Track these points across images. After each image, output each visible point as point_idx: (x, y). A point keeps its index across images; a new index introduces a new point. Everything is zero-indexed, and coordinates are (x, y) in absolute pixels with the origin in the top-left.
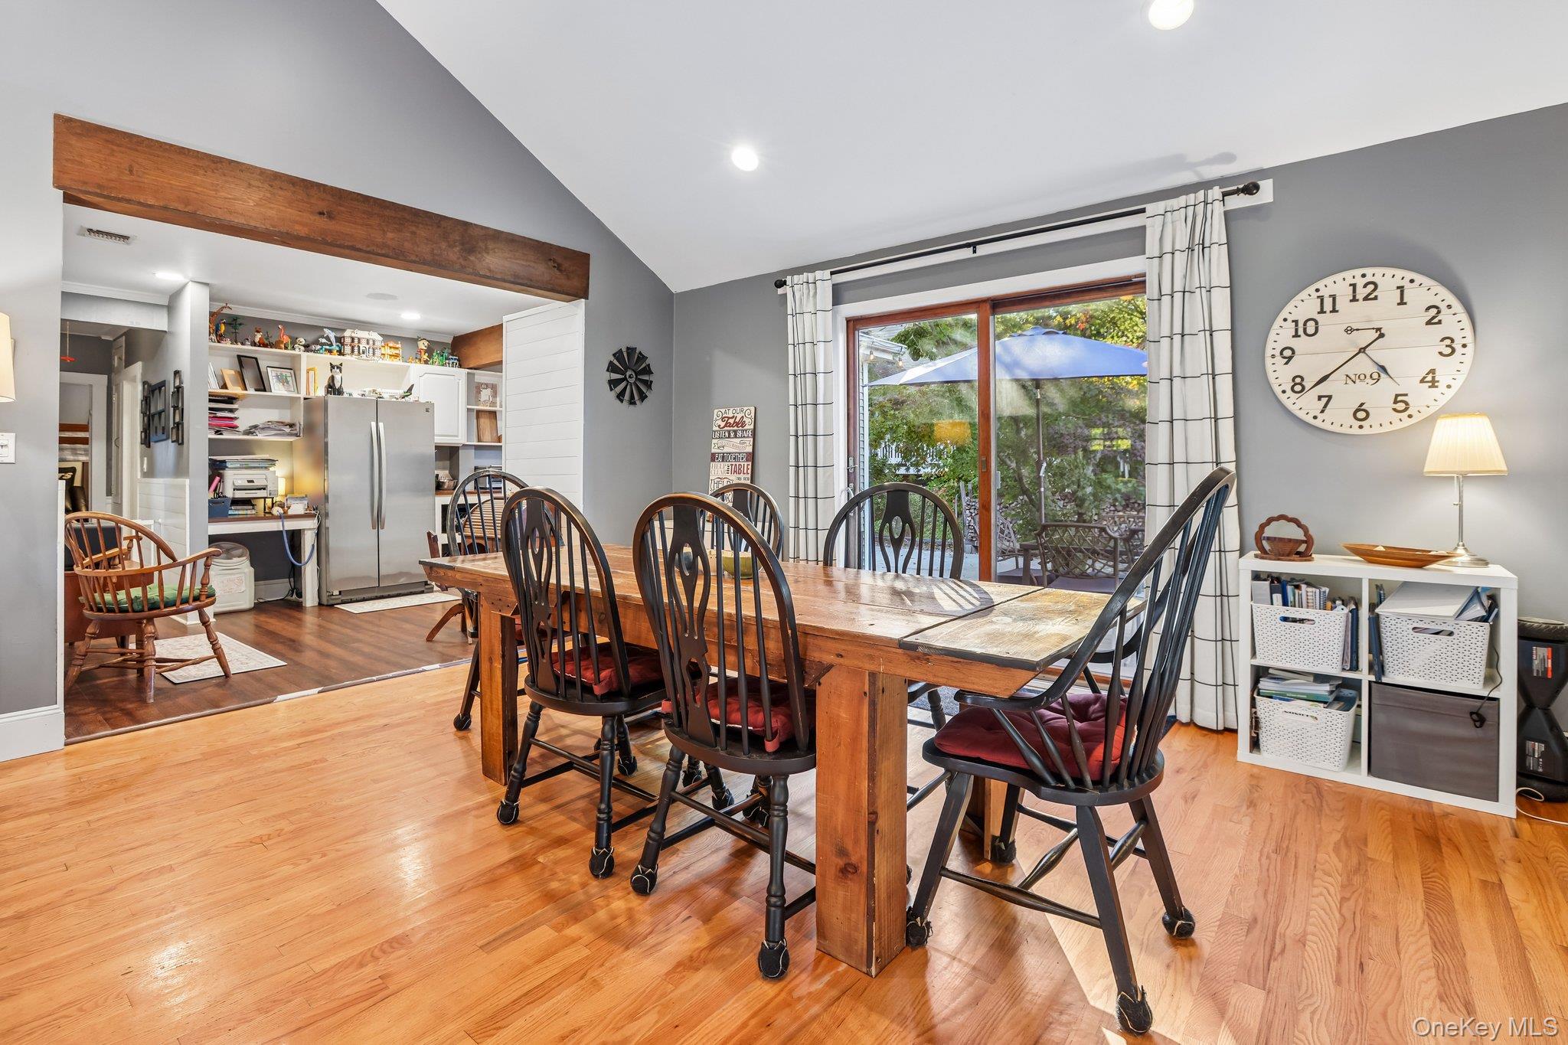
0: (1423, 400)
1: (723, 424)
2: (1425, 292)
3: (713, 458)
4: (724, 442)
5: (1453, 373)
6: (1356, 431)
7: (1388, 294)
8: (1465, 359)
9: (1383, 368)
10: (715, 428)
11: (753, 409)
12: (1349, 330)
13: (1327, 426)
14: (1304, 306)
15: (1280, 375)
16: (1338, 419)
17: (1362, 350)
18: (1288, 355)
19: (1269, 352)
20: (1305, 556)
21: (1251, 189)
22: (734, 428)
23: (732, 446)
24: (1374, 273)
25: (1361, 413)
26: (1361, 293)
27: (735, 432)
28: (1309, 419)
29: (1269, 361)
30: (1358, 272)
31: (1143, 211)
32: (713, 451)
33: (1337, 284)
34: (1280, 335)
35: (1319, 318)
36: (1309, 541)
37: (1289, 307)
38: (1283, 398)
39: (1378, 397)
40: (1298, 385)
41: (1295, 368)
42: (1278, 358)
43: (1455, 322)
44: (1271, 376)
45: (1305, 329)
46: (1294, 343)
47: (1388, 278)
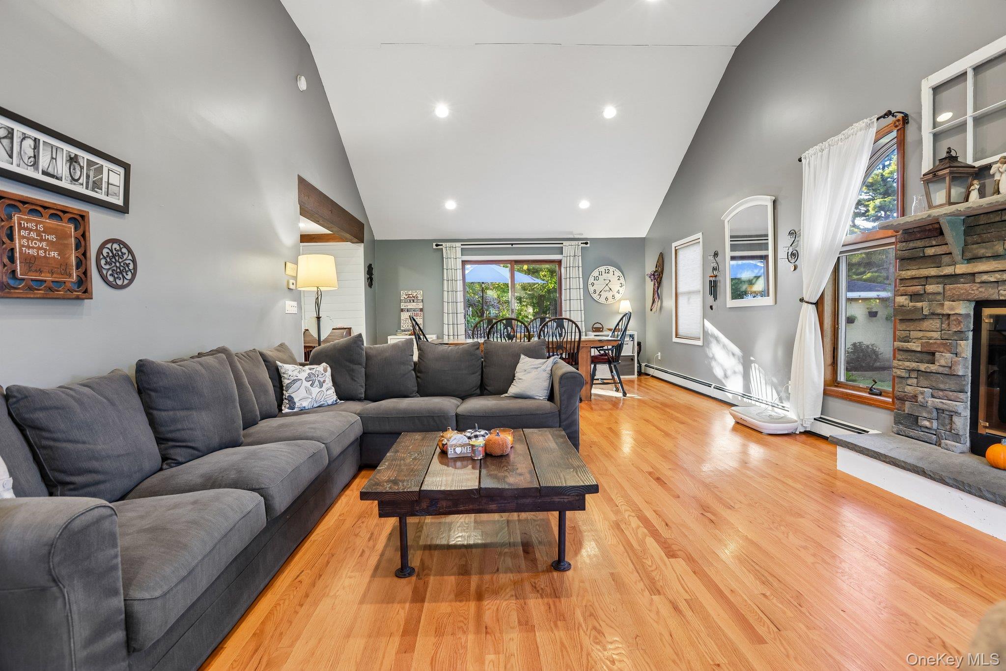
0: (618, 296)
1: (406, 297)
2: (618, 273)
3: (402, 310)
4: (407, 304)
5: (622, 290)
6: (606, 303)
7: (611, 272)
8: (624, 287)
9: (610, 289)
10: (402, 299)
11: (421, 291)
12: (604, 280)
13: (600, 302)
14: (595, 273)
15: (591, 289)
16: (602, 300)
17: (607, 285)
18: (593, 284)
19: (589, 284)
20: (602, 331)
21: (586, 243)
22: (412, 299)
23: (411, 306)
24: (609, 267)
25: (607, 299)
26: (607, 271)
27: (413, 301)
28: (597, 300)
29: (589, 285)
30: (606, 267)
31: (562, 244)
32: (402, 308)
33: (602, 269)
34: (591, 280)
35: (599, 276)
36: (603, 328)
37: (593, 273)
38: (592, 295)
39: (610, 295)
40: (595, 291)
41: (594, 288)
42: (591, 285)
43: (622, 279)
44: (589, 289)
45: (596, 278)
46: (594, 282)
47: (612, 269)
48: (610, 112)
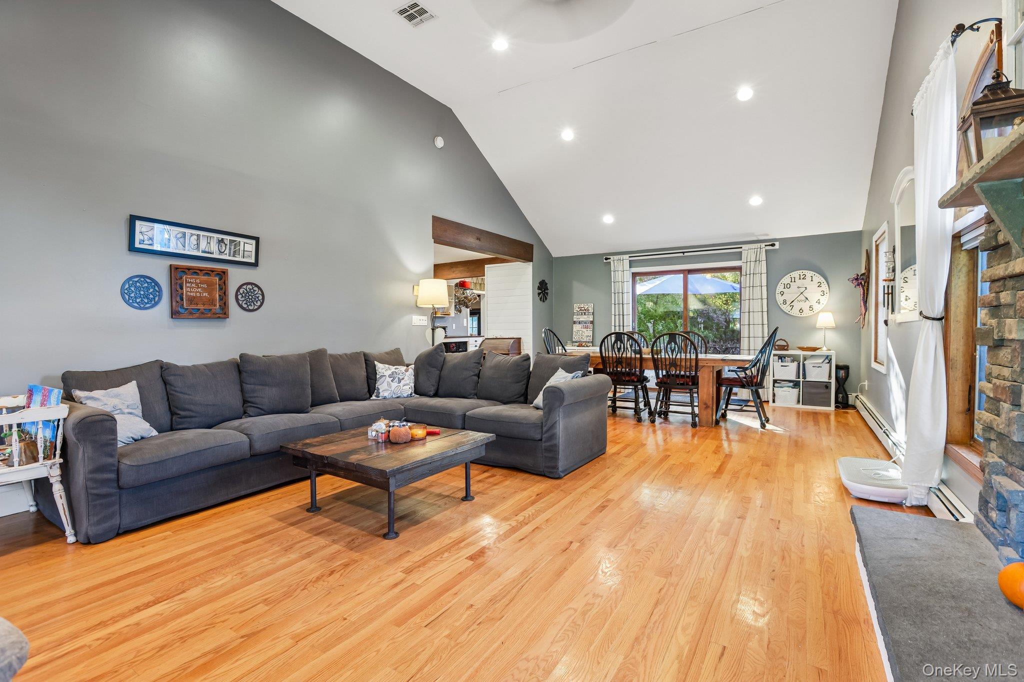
0: (817, 307)
1: (579, 310)
2: (818, 278)
3: (575, 323)
4: (579, 317)
5: (824, 300)
6: (800, 316)
7: (808, 278)
8: (827, 296)
9: (807, 298)
10: (575, 311)
11: (592, 304)
12: (798, 287)
13: (792, 314)
14: (786, 280)
15: (780, 299)
16: (795, 312)
17: (802, 293)
18: (782, 294)
19: (777, 292)
20: (786, 350)
21: (773, 245)
22: (584, 312)
23: (583, 318)
24: (805, 272)
25: (801, 310)
26: (802, 277)
27: (585, 313)
28: (787, 312)
29: (777, 295)
30: (801, 271)
31: (741, 248)
32: (574, 320)
33: (796, 274)
34: (780, 288)
35: (791, 283)
36: (788, 346)
37: (783, 280)
38: (780, 306)
39: (805, 306)
40: (785, 302)
41: (784, 297)
42: (779, 295)
43: (825, 287)
44: (777, 299)
45: (787, 286)
46: (784, 290)
47: (809, 274)
48: (745, 93)
